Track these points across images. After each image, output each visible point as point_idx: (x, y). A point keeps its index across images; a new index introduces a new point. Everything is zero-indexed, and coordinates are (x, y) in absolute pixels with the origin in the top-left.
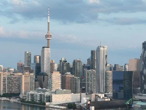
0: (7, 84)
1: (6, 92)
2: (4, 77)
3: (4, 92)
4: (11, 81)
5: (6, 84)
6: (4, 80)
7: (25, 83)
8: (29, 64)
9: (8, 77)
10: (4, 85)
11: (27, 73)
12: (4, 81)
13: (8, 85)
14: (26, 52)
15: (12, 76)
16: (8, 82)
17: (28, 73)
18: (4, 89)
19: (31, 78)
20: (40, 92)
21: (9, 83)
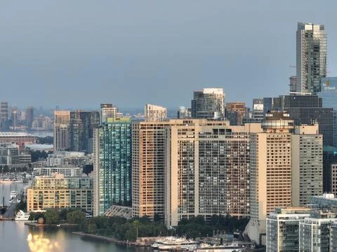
0: (197, 173)
1: (196, 214)
2: (185, 143)
3: (185, 213)
4: (216, 160)
5: (192, 176)
6: (185, 154)
7: (270, 172)
8: (316, 82)
9: (201, 144)
10: (186, 178)
11: (279, 124)
12: (185, 163)
13: (201, 180)
14: (301, 27)
15: (221, 138)
16: (201, 164)
17: (286, 123)
18: (187, 196)
19: (304, 146)
20: (323, 217)
21: (207, 169)
